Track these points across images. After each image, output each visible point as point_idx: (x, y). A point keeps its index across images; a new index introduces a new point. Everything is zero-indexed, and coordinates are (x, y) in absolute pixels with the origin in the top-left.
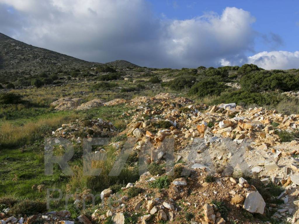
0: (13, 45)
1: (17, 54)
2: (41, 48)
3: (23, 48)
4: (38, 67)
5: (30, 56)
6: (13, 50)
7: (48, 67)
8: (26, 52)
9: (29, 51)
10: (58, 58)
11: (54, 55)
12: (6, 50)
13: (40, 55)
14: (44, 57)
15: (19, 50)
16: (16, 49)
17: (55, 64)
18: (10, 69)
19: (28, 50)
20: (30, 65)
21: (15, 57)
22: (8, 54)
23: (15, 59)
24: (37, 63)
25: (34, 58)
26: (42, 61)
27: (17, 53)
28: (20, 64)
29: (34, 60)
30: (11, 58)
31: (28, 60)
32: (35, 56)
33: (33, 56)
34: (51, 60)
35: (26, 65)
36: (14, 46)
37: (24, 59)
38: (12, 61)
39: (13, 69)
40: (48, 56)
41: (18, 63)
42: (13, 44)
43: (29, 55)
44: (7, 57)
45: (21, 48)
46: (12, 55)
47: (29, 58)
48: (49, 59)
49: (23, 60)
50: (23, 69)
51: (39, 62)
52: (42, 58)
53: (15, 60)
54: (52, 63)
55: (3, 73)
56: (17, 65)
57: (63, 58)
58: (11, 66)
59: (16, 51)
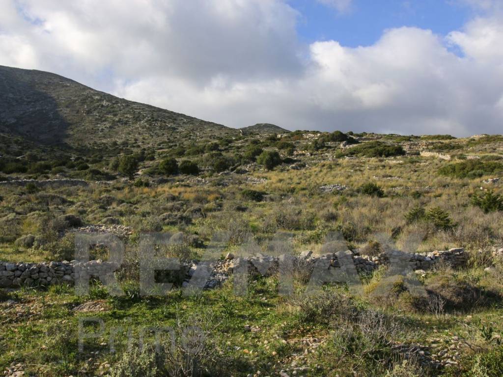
0: (97, 99)
1: (106, 114)
2: (141, 104)
3: (114, 104)
4: (146, 134)
5: (128, 116)
6: (98, 106)
7: (163, 134)
8: (120, 111)
9: (124, 108)
10: (176, 120)
11: (167, 115)
12: (87, 108)
13: (145, 115)
14: (153, 118)
15: (107, 106)
16: (102, 106)
17: (174, 129)
18: (100, 137)
19: (122, 108)
20: (130, 131)
21: (103, 119)
22: (91, 113)
23: (104, 121)
24: (143, 128)
25: (137, 120)
26: (150, 125)
27: (105, 112)
28: (114, 130)
29: (136, 123)
30: (96, 119)
31: (126, 124)
32: (136, 116)
33: (134, 117)
34: (165, 122)
35: (124, 131)
36: (99, 100)
37: (119, 121)
38: (99, 125)
39: (104, 137)
40: (159, 117)
41: (111, 127)
42: (97, 97)
43: (126, 116)
44: (90, 118)
45: (110, 104)
46: (97, 114)
47: (127, 119)
48: (161, 121)
49: (118, 124)
50: (122, 139)
51: (146, 127)
52: (150, 120)
53: (104, 123)
54: (169, 128)
55: (90, 144)
56: (109, 131)
57: (182, 120)
58: (101, 133)
59: (103, 109)
